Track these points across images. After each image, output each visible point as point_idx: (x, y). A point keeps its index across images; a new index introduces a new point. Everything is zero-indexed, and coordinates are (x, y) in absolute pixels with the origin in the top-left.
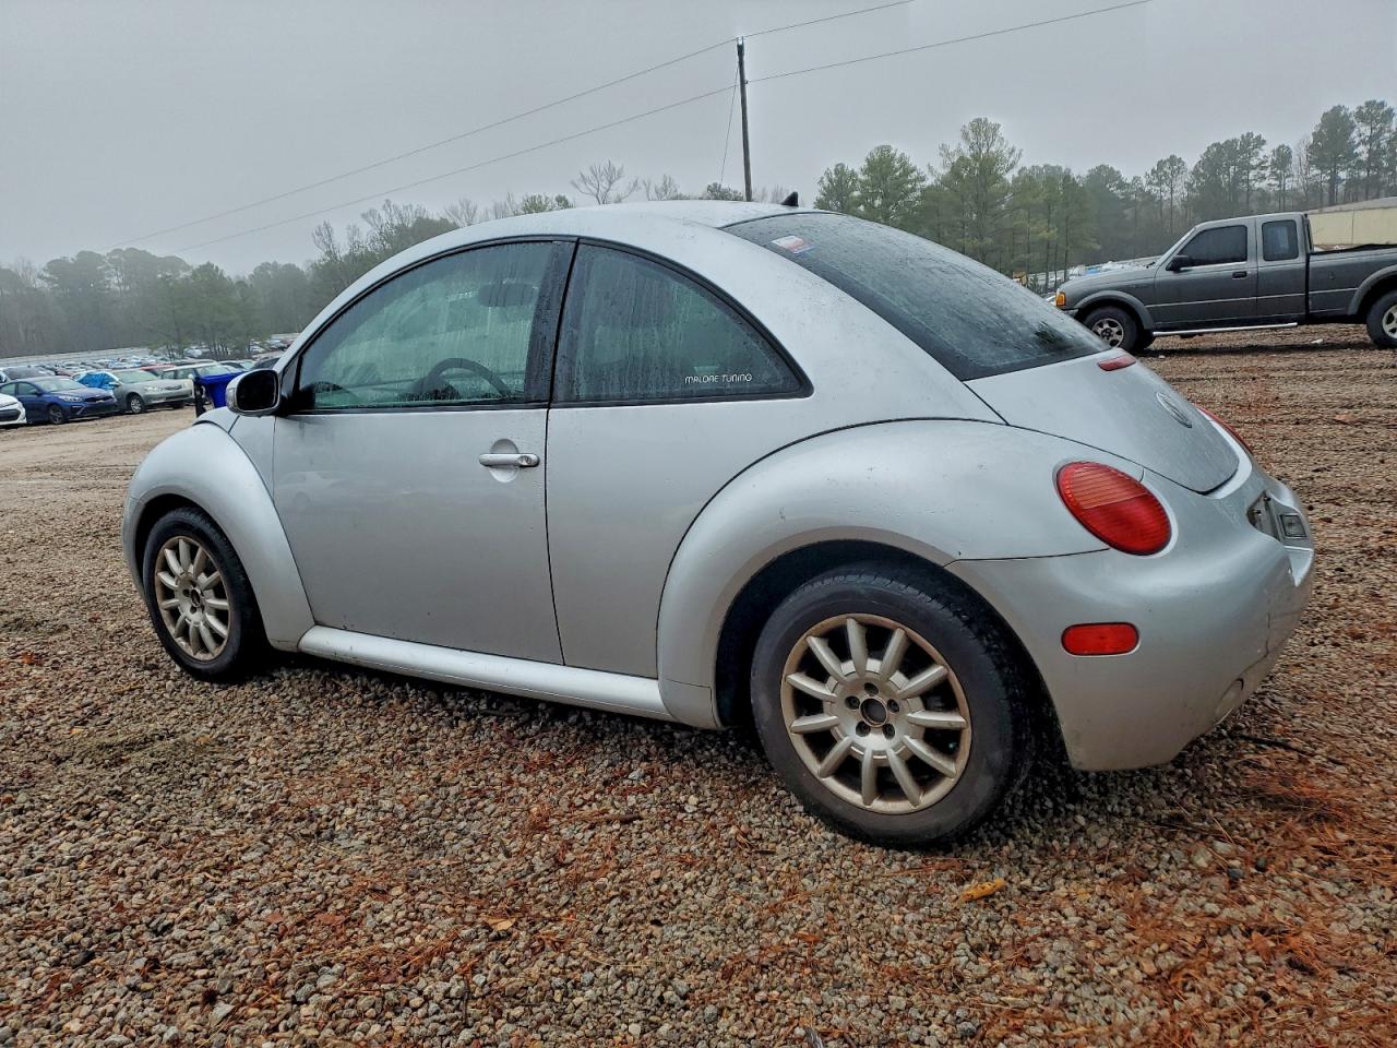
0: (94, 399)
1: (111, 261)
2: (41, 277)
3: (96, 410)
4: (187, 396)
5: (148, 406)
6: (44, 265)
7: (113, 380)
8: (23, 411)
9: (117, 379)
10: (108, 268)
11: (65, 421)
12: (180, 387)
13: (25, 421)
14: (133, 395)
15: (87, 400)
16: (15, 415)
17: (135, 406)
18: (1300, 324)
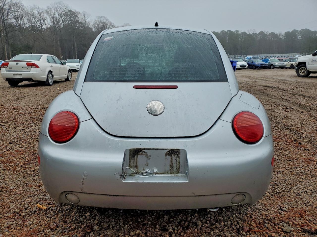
0: (262, 65)
1: (300, 32)
2: (283, 36)
3: (263, 67)
4: (285, 66)
5: (275, 67)
6: (284, 33)
7: (269, 61)
8: (247, 66)
9: (270, 61)
10: (299, 33)
11: (255, 69)
12: (284, 64)
13: (247, 68)
14: (272, 65)
15: (261, 65)
16: (245, 66)
17: (272, 67)
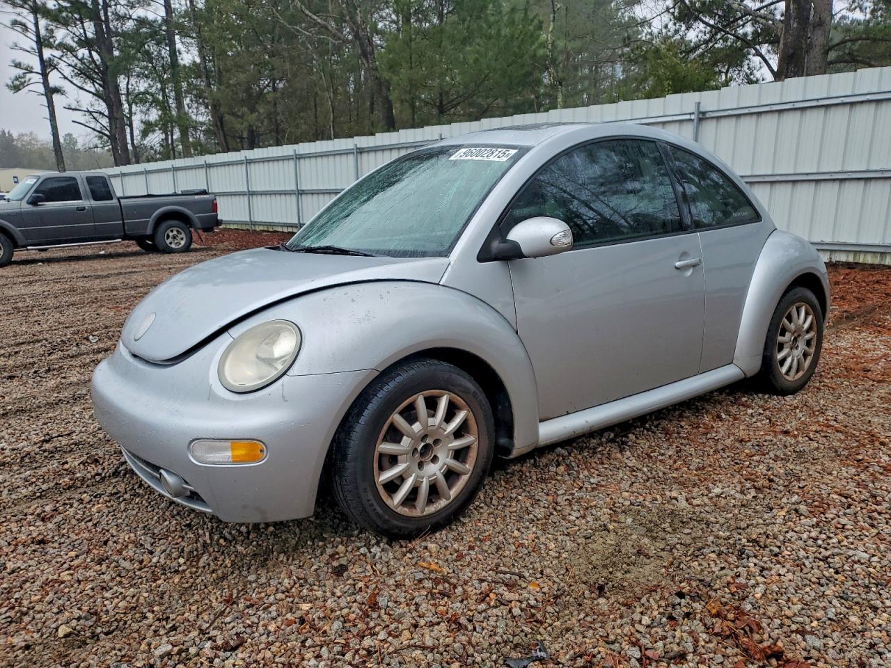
18: (123, 240)
